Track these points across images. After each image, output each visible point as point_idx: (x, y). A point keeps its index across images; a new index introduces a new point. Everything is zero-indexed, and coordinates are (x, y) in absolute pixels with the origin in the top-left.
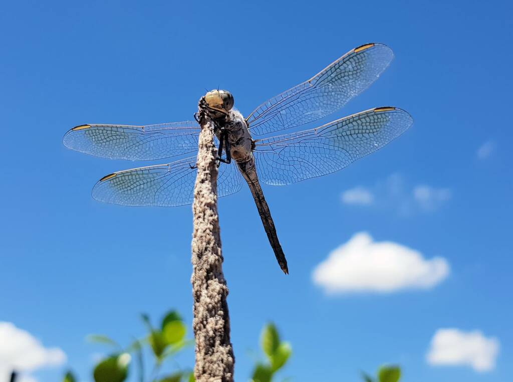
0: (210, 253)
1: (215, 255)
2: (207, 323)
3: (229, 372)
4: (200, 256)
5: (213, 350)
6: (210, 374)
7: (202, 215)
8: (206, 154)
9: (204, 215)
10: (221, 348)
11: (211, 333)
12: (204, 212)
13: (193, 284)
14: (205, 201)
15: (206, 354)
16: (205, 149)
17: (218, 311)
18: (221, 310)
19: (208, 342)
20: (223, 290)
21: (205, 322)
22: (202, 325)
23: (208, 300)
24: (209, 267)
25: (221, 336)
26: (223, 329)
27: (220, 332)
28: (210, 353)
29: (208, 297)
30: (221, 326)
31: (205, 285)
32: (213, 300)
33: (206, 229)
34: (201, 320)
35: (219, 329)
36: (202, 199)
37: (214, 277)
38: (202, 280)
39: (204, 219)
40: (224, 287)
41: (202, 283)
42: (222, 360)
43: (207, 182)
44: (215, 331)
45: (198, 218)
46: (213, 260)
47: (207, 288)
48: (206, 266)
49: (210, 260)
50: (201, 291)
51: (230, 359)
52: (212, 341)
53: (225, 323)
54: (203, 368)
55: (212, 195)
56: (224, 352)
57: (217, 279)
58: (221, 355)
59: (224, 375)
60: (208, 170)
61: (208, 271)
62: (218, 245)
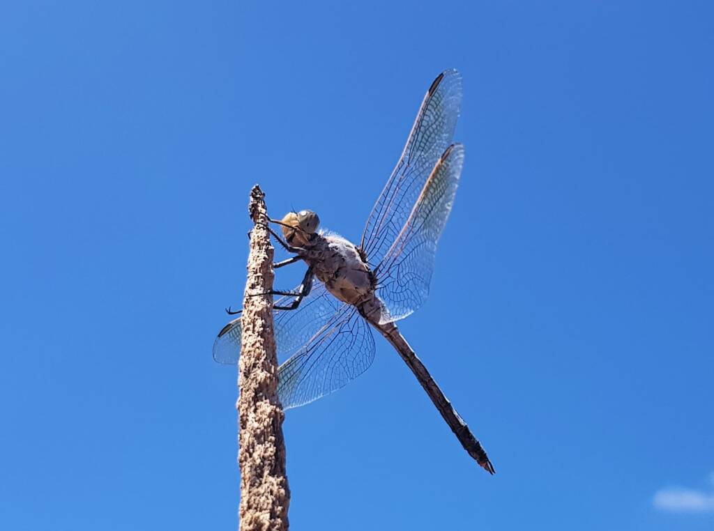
0: (260, 370)
1: (266, 372)
2: (253, 451)
3: (280, 506)
4: (247, 375)
5: (261, 481)
6: (256, 508)
7: (251, 326)
8: (258, 254)
9: (254, 326)
10: (271, 479)
11: (258, 461)
12: (254, 323)
13: (239, 408)
14: (255, 309)
15: (252, 485)
16: (257, 247)
17: (268, 437)
18: (272, 436)
19: (254, 473)
20: (276, 412)
21: (251, 450)
22: (248, 454)
23: (256, 425)
24: (257, 386)
25: (270, 464)
26: (273, 457)
27: (271, 461)
28: (257, 484)
29: (256, 421)
30: (272, 454)
31: (253, 408)
32: (262, 425)
33: (256, 342)
34: (246, 448)
35: (268, 457)
36: (251, 308)
37: (264, 398)
38: (250, 402)
39: (253, 332)
40: (278, 410)
41: (249, 405)
42: (271, 492)
43: (259, 287)
44: (263, 459)
45: (246, 331)
46: (263, 378)
47: (255, 411)
48: (254, 385)
49: (259, 378)
50: (247, 416)
51: (282, 491)
52: (259, 471)
53: (277, 450)
54: (248, 502)
55: (264, 303)
56: (275, 483)
57: (268, 401)
58: (271, 487)
59: (273, 508)
60: (260, 272)
61: (256, 391)
62: (271, 361)
